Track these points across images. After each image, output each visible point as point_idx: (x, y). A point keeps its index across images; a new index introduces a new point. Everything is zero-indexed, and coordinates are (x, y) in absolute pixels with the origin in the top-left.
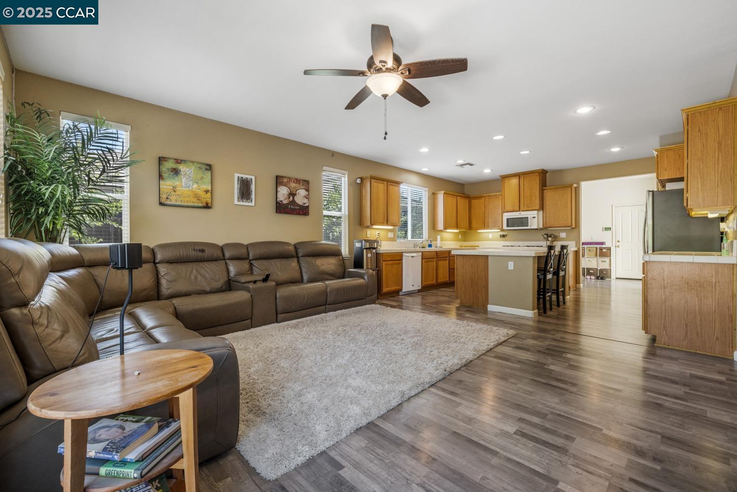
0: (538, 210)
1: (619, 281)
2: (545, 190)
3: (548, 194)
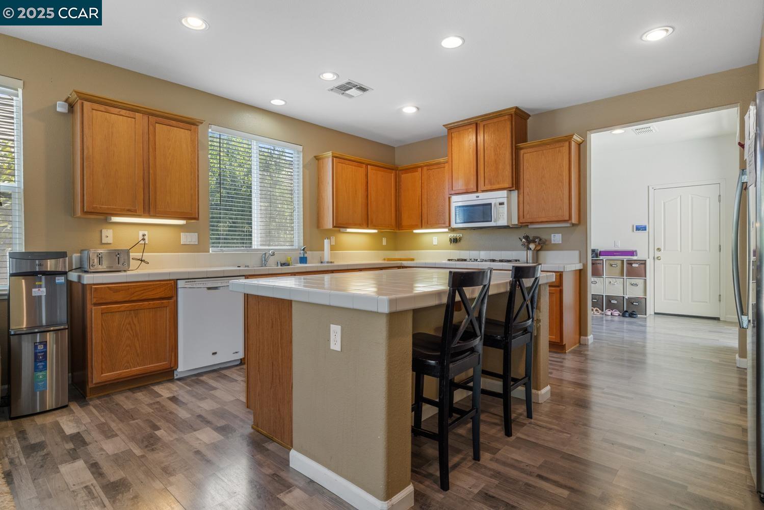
0: (510, 190)
1: (660, 320)
2: (522, 149)
3: (528, 157)
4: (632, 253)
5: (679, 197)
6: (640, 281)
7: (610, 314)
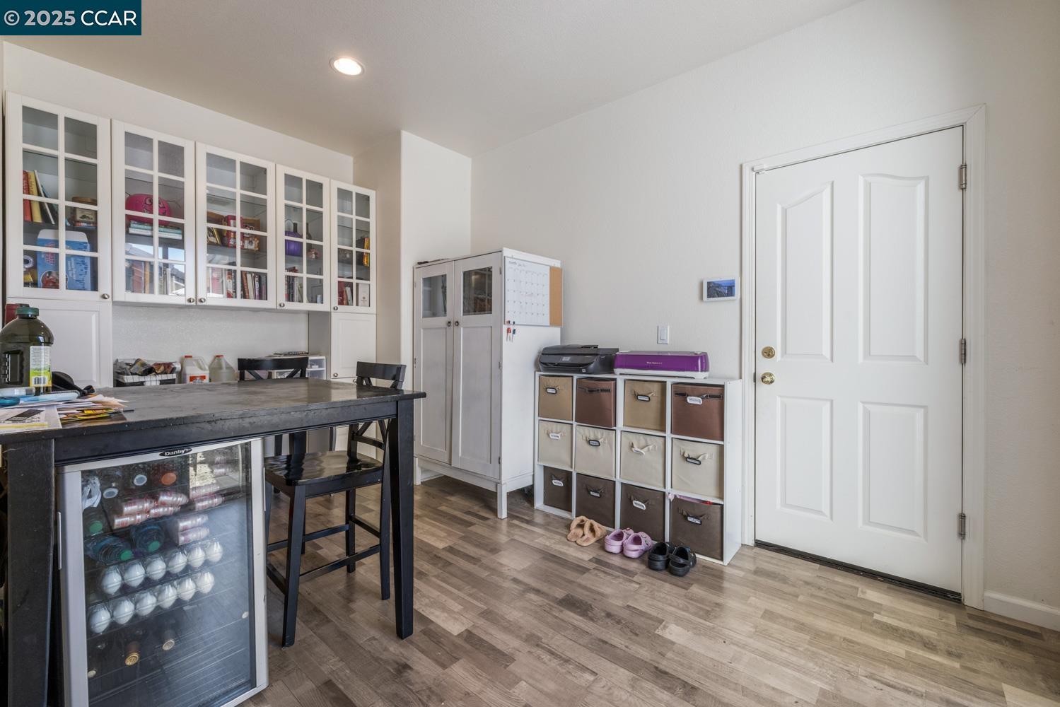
4: (693, 361)
5: (828, 190)
6: (706, 450)
7: (619, 543)
